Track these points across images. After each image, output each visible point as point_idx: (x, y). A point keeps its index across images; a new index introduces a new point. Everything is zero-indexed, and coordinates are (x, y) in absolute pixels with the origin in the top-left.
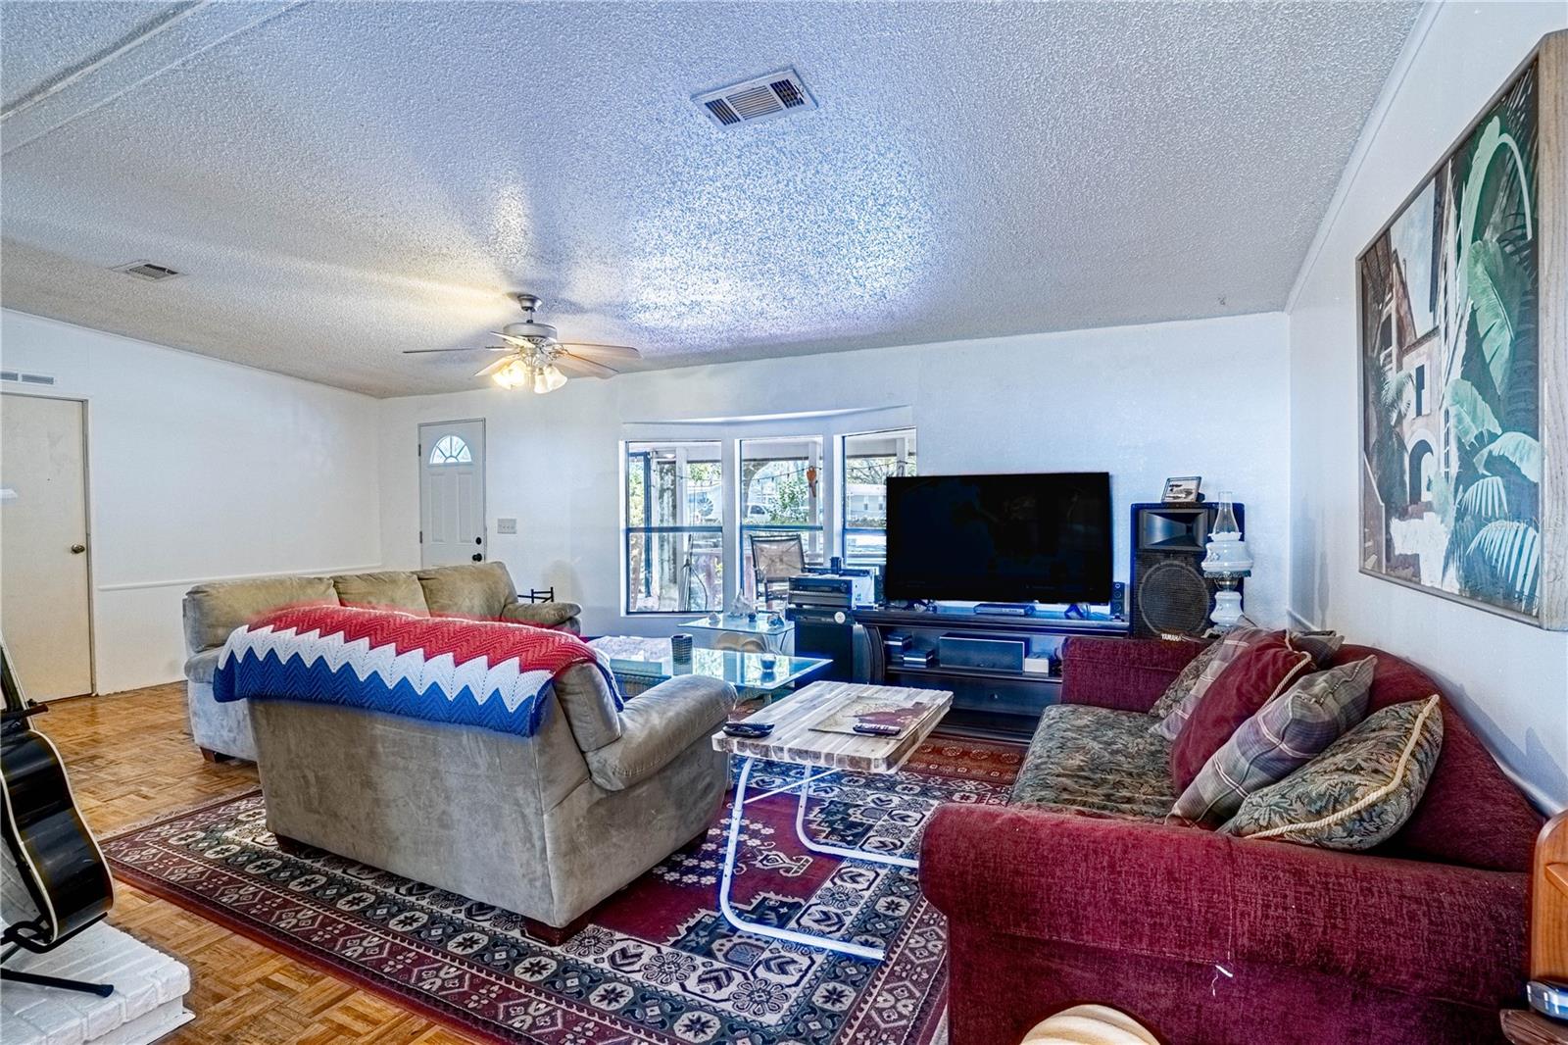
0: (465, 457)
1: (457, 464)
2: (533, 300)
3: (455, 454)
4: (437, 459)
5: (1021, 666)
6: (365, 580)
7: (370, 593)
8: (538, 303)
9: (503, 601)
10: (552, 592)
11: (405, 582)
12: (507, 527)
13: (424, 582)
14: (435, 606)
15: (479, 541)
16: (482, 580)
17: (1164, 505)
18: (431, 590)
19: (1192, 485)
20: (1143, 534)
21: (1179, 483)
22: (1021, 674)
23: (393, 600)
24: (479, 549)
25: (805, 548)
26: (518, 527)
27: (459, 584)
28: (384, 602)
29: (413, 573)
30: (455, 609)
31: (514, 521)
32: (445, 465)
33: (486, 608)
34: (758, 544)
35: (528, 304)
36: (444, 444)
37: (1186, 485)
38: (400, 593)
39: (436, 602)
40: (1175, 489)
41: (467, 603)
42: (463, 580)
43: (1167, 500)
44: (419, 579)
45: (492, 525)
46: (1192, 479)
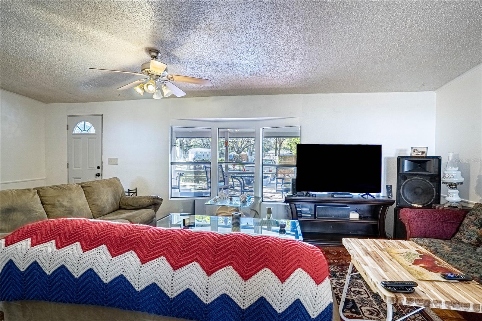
0: (92, 131)
1: (88, 134)
2: (157, 52)
3: (86, 129)
4: (77, 131)
5: (349, 216)
6: (55, 189)
7: (58, 196)
8: (160, 55)
9: (120, 195)
10: (136, 190)
11: (76, 189)
12: (113, 162)
13: (84, 188)
14: (90, 200)
15: (98, 168)
16: (111, 186)
17: (411, 157)
18: (88, 192)
19: (424, 150)
20: (401, 168)
21: (417, 149)
22: (349, 220)
23: (71, 199)
24: (99, 171)
25: (224, 170)
26: (119, 161)
27: (102, 189)
28: (66, 200)
29: (79, 184)
30: (100, 200)
31: (117, 159)
32: (81, 134)
33: (113, 199)
34: (207, 169)
35: (155, 54)
36: (81, 125)
37: (421, 150)
38: (74, 195)
39: (91, 198)
40: (416, 151)
41: (106, 197)
42: (103, 187)
43: (413, 155)
44: (82, 187)
45: (105, 160)
46: (424, 147)
